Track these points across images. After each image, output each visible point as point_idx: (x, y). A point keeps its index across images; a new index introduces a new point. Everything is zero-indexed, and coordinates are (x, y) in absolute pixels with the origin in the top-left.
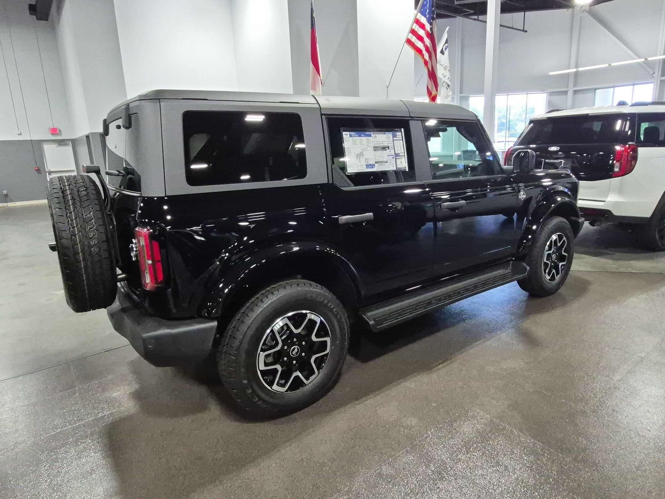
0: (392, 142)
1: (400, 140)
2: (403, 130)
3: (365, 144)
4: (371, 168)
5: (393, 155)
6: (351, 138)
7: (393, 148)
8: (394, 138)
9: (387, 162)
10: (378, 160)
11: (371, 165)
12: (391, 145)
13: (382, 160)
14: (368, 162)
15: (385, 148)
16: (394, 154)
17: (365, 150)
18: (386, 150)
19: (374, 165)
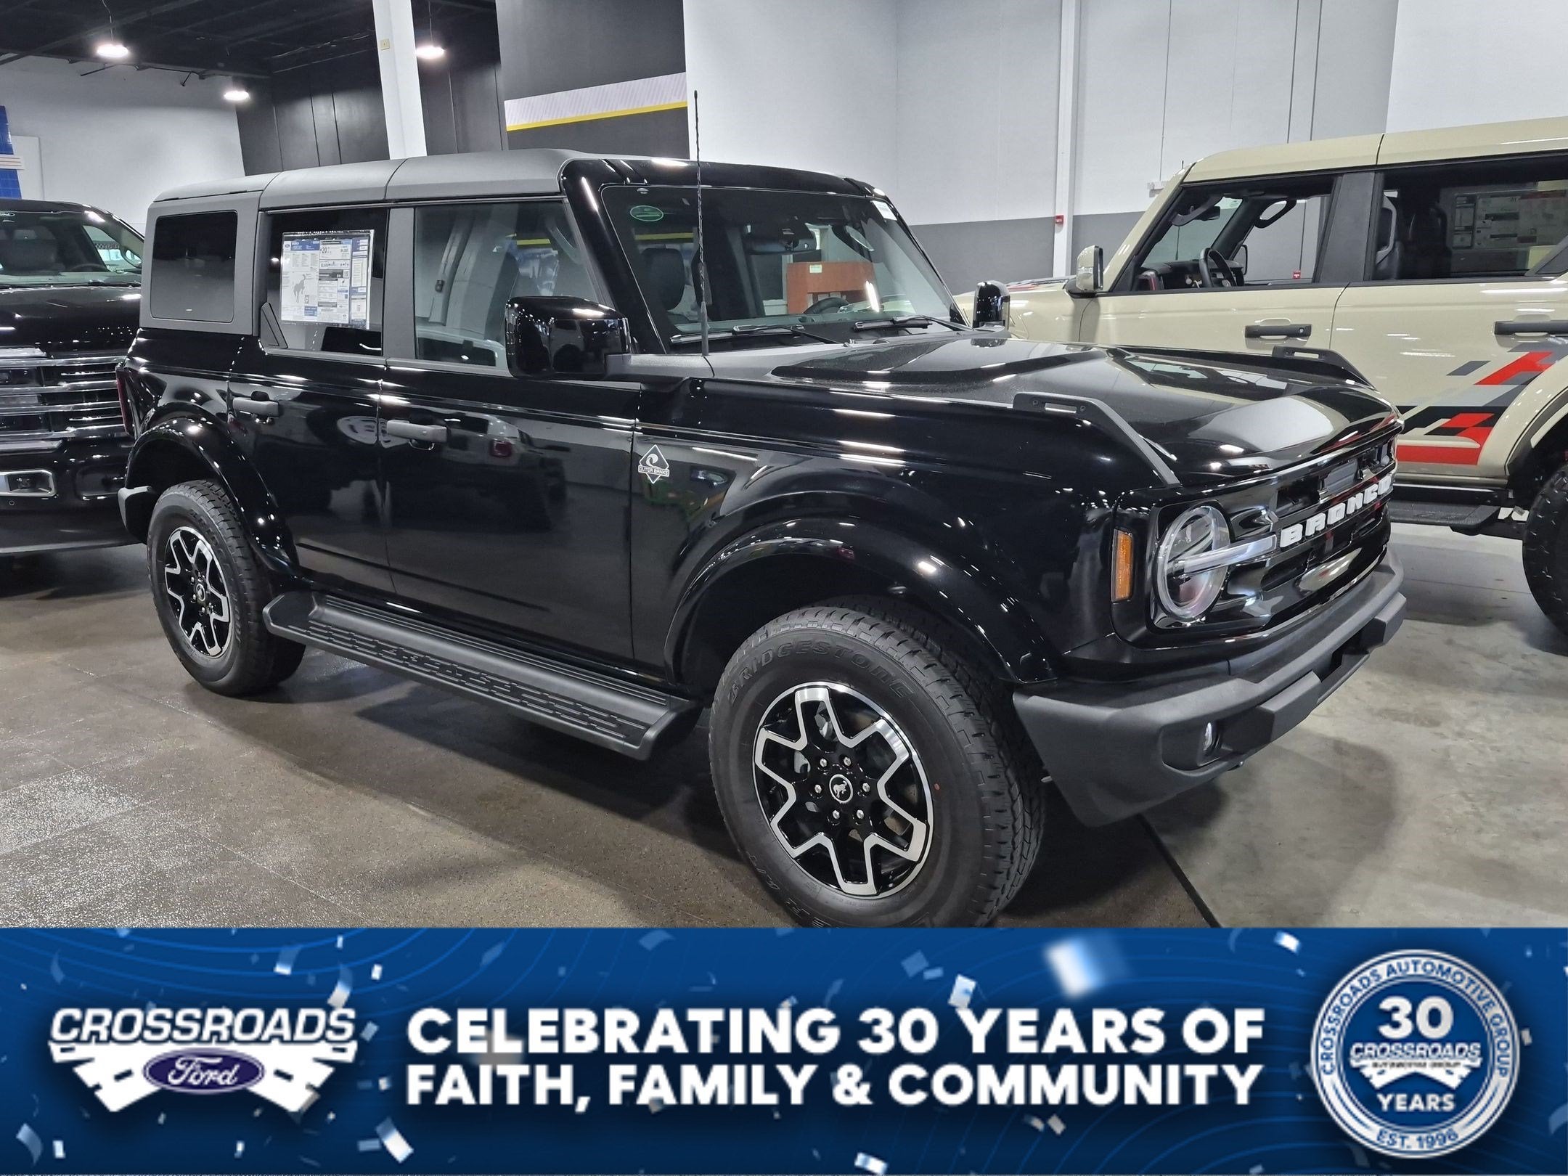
0: (349, 262)
1: (362, 256)
2: (372, 232)
3: (307, 266)
4: (311, 315)
5: (347, 291)
6: (293, 252)
7: (349, 276)
8: (355, 253)
9: (336, 306)
10: (322, 300)
11: (311, 310)
12: (346, 268)
13: (327, 300)
14: (308, 303)
15: (338, 273)
16: (348, 288)
17: (307, 277)
18: (337, 280)
19: (316, 310)
